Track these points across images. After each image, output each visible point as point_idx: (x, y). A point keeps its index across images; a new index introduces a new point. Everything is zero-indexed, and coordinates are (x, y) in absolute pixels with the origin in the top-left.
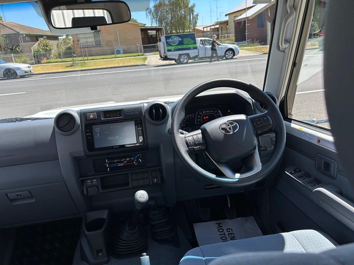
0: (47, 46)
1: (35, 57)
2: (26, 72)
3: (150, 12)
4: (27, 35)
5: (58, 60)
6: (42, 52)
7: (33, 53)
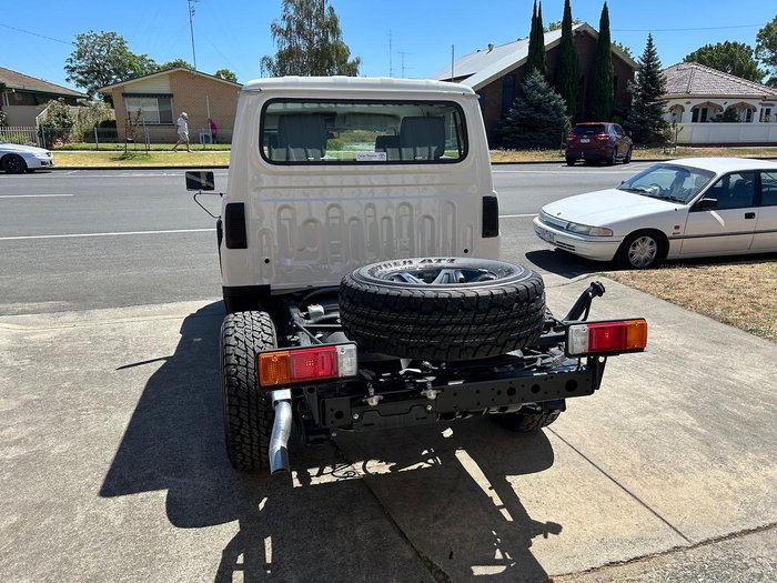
0: (65, 117)
1: (41, 136)
2: (42, 163)
3: (269, 66)
4: (18, 91)
5: (84, 145)
6: (57, 127)
7: (38, 127)
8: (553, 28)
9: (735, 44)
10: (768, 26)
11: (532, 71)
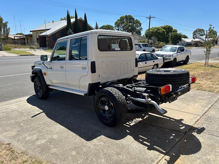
8: (72, 18)
9: (110, 25)
10: (117, 22)
11: (69, 29)
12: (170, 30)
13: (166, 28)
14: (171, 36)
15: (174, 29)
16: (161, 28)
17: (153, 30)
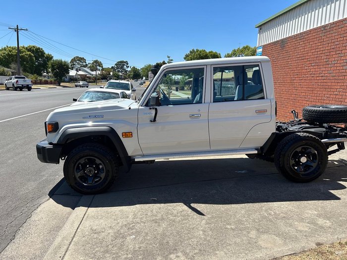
12: (40, 53)
13: (33, 50)
14: (52, 65)
15: (46, 53)
16: (24, 50)
17: (10, 51)
